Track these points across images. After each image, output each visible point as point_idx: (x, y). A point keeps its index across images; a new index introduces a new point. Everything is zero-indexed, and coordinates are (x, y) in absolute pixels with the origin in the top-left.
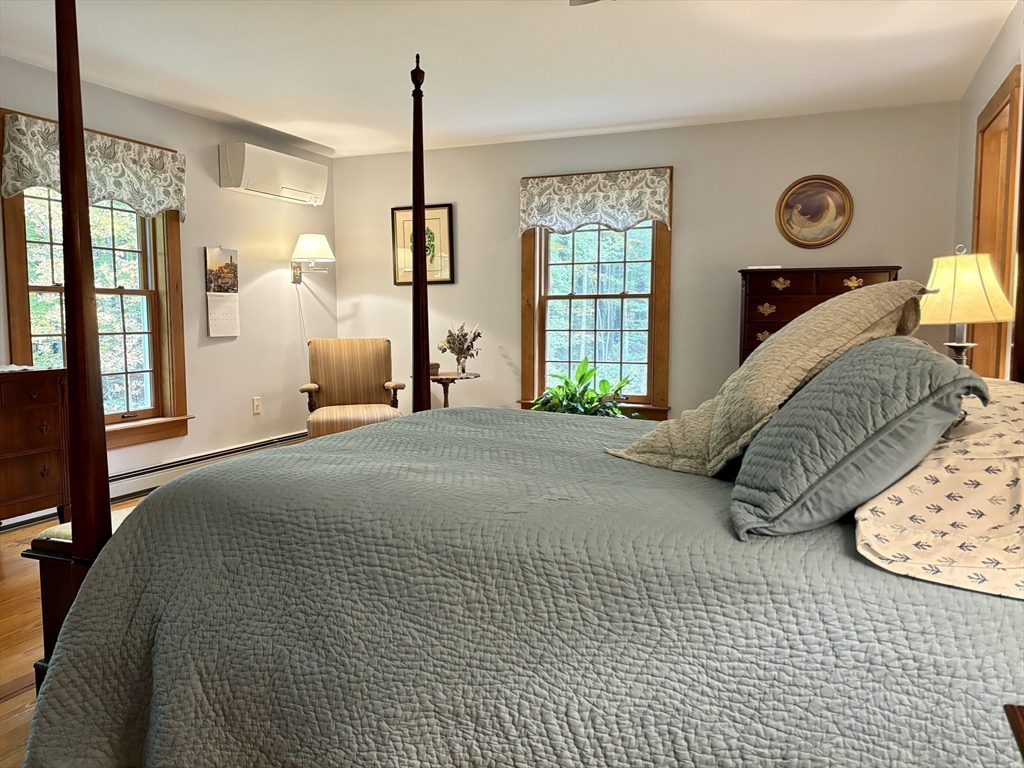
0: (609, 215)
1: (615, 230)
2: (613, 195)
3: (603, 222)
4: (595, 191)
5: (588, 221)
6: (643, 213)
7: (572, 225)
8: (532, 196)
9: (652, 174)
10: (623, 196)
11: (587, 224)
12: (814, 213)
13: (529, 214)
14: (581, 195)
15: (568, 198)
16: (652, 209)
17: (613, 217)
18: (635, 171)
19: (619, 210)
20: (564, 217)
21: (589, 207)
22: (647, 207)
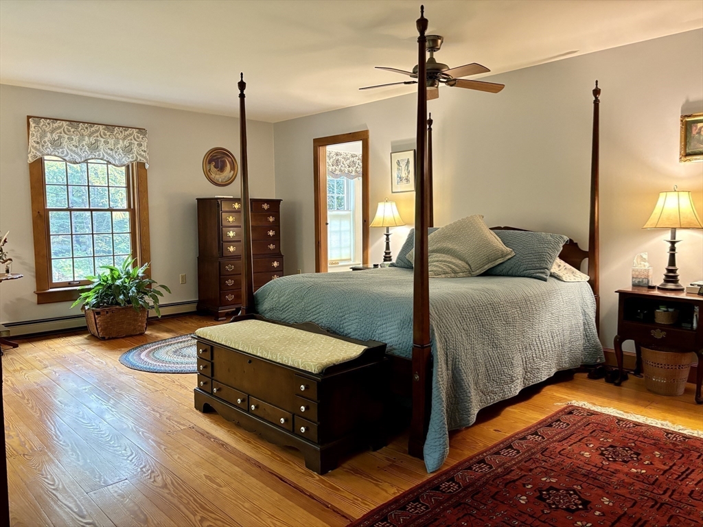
0: (109, 154)
1: (114, 165)
2: (112, 141)
3: (105, 158)
4: (97, 137)
5: (93, 157)
6: (133, 156)
7: (81, 158)
8: (45, 132)
9: (138, 132)
10: (119, 143)
11: (93, 159)
12: (221, 168)
13: (43, 146)
14: (87, 138)
15: (76, 138)
16: (140, 155)
17: (112, 156)
18: (127, 128)
19: (116, 152)
20: (74, 152)
21: (94, 147)
22: (135, 152)
